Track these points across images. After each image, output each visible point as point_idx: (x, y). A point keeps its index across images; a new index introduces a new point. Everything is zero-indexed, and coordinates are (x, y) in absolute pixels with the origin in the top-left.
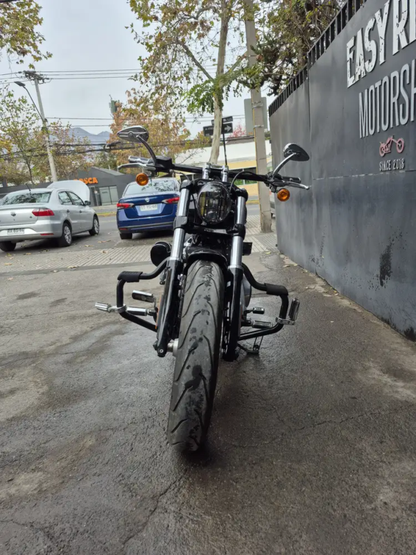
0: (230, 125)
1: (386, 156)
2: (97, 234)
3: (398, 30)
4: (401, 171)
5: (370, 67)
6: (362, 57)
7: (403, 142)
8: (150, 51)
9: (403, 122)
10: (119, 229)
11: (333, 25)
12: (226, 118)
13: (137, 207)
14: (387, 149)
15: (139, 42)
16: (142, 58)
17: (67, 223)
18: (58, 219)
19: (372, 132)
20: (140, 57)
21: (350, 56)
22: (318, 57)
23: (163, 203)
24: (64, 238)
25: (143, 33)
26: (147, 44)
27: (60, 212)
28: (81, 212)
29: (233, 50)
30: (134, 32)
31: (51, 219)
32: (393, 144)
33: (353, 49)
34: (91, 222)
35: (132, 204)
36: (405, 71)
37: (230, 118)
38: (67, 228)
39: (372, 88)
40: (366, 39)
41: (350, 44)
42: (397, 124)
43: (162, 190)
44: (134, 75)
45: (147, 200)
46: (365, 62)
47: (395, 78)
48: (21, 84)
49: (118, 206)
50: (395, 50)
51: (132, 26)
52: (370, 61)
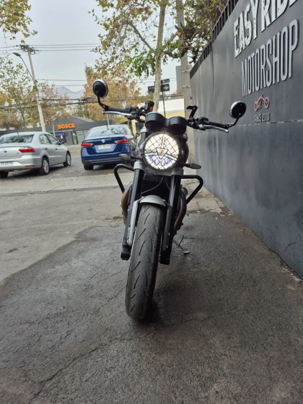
0: (168, 85)
1: (259, 110)
2: (70, 166)
3: (264, 12)
4: (268, 123)
5: (248, 41)
6: (243, 34)
7: (268, 100)
8: (107, 30)
9: (269, 84)
10: (83, 162)
11: (226, 9)
12: (165, 80)
13: (95, 146)
14: (259, 106)
15: (98, 23)
16: (101, 36)
17: (45, 157)
18: (38, 154)
19: (250, 92)
20: (100, 35)
21: (236, 33)
22: (218, 34)
23: (115, 143)
24: (43, 169)
25: (103, 16)
26: (105, 25)
27: (40, 150)
28: (56, 149)
29: (168, 29)
30: (95, 16)
31: (33, 155)
32: (263, 102)
33: (238, 28)
34: (65, 157)
35: (92, 144)
36: (269, 45)
37: (168, 80)
38: (45, 161)
39: (249, 58)
40: (245, 19)
41: (236, 24)
42: (265, 86)
43: (117, 134)
44: (95, 48)
45: (103, 141)
46: (245, 37)
47: (263, 50)
48: (17, 55)
49: (82, 145)
50: (263, 28)
51: (93, 11)
52: (248, 37)
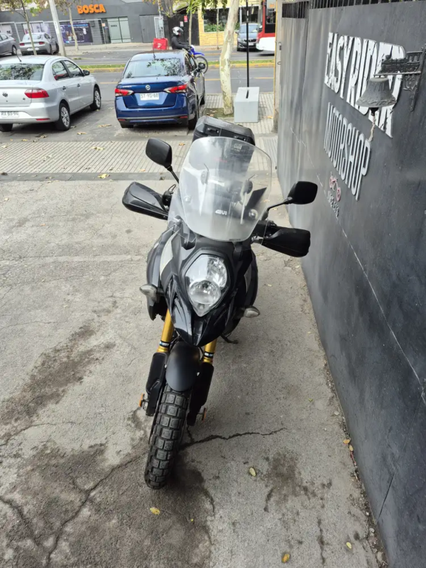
2: (99, 109)
10: (118, 120)
13: (136, 94)
17: (64, 103)
23: (165, 92)
24: (62, 121)
27: (55, 92)
28: (78, 85)
31: (46, 102)
32: (336, 187)
34: (92, 95)
35: (131, 92)
38: (64, 109)
45: (148, 87)
